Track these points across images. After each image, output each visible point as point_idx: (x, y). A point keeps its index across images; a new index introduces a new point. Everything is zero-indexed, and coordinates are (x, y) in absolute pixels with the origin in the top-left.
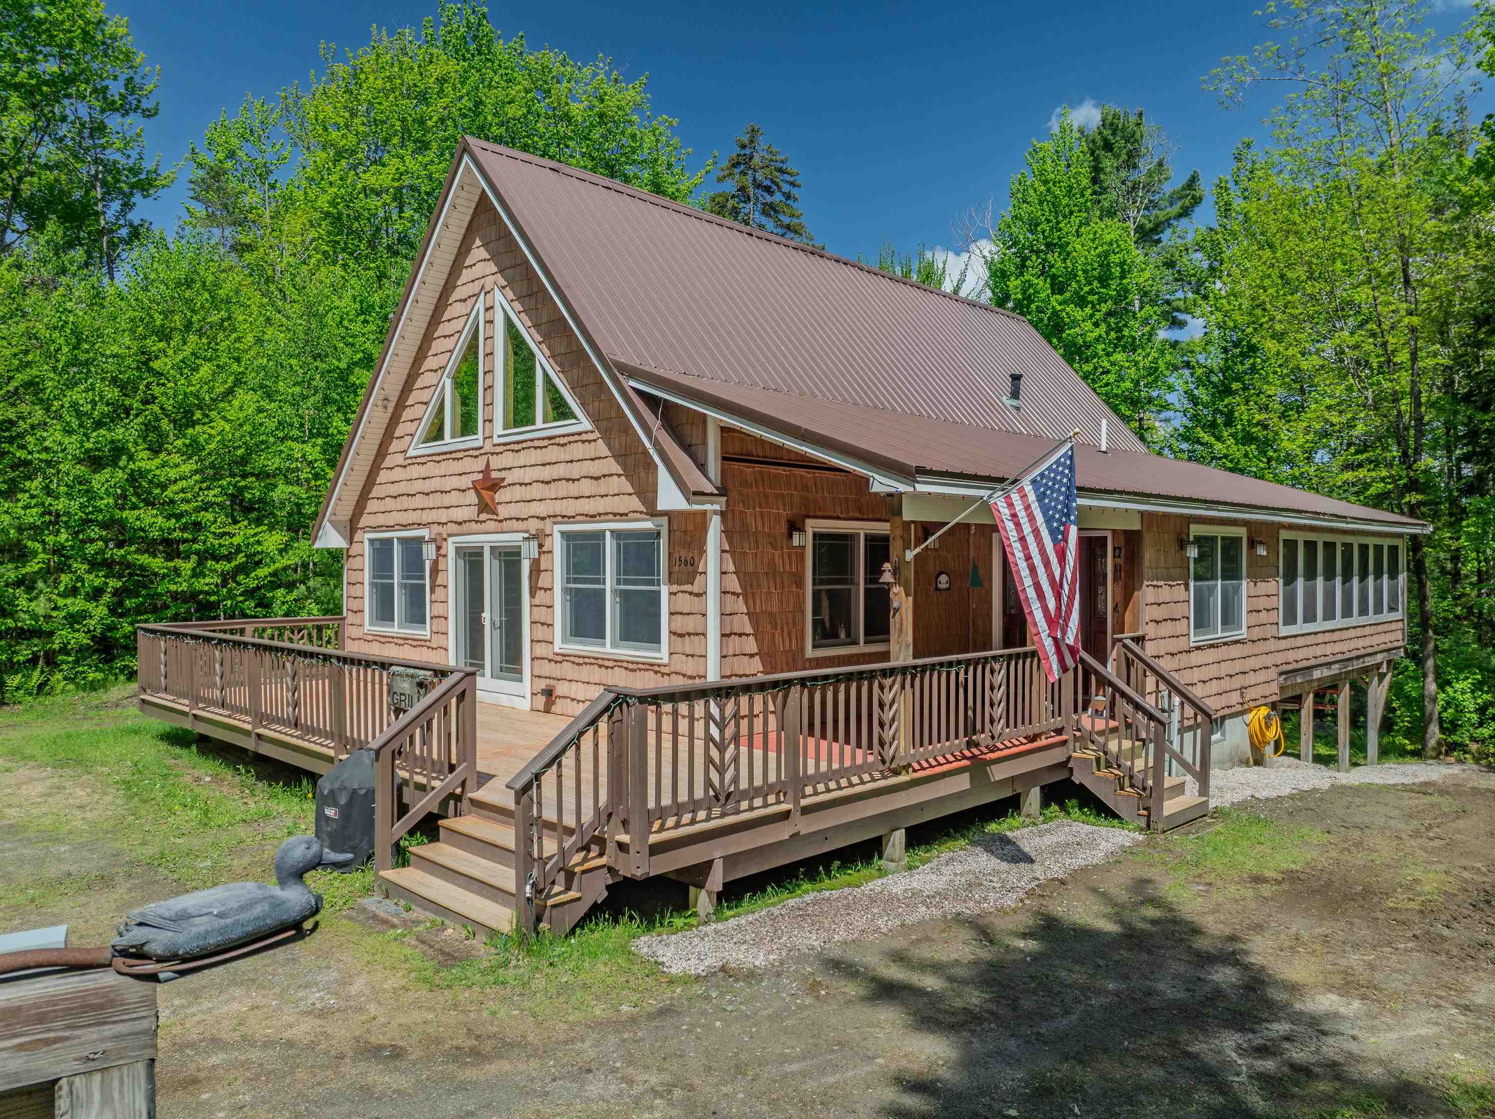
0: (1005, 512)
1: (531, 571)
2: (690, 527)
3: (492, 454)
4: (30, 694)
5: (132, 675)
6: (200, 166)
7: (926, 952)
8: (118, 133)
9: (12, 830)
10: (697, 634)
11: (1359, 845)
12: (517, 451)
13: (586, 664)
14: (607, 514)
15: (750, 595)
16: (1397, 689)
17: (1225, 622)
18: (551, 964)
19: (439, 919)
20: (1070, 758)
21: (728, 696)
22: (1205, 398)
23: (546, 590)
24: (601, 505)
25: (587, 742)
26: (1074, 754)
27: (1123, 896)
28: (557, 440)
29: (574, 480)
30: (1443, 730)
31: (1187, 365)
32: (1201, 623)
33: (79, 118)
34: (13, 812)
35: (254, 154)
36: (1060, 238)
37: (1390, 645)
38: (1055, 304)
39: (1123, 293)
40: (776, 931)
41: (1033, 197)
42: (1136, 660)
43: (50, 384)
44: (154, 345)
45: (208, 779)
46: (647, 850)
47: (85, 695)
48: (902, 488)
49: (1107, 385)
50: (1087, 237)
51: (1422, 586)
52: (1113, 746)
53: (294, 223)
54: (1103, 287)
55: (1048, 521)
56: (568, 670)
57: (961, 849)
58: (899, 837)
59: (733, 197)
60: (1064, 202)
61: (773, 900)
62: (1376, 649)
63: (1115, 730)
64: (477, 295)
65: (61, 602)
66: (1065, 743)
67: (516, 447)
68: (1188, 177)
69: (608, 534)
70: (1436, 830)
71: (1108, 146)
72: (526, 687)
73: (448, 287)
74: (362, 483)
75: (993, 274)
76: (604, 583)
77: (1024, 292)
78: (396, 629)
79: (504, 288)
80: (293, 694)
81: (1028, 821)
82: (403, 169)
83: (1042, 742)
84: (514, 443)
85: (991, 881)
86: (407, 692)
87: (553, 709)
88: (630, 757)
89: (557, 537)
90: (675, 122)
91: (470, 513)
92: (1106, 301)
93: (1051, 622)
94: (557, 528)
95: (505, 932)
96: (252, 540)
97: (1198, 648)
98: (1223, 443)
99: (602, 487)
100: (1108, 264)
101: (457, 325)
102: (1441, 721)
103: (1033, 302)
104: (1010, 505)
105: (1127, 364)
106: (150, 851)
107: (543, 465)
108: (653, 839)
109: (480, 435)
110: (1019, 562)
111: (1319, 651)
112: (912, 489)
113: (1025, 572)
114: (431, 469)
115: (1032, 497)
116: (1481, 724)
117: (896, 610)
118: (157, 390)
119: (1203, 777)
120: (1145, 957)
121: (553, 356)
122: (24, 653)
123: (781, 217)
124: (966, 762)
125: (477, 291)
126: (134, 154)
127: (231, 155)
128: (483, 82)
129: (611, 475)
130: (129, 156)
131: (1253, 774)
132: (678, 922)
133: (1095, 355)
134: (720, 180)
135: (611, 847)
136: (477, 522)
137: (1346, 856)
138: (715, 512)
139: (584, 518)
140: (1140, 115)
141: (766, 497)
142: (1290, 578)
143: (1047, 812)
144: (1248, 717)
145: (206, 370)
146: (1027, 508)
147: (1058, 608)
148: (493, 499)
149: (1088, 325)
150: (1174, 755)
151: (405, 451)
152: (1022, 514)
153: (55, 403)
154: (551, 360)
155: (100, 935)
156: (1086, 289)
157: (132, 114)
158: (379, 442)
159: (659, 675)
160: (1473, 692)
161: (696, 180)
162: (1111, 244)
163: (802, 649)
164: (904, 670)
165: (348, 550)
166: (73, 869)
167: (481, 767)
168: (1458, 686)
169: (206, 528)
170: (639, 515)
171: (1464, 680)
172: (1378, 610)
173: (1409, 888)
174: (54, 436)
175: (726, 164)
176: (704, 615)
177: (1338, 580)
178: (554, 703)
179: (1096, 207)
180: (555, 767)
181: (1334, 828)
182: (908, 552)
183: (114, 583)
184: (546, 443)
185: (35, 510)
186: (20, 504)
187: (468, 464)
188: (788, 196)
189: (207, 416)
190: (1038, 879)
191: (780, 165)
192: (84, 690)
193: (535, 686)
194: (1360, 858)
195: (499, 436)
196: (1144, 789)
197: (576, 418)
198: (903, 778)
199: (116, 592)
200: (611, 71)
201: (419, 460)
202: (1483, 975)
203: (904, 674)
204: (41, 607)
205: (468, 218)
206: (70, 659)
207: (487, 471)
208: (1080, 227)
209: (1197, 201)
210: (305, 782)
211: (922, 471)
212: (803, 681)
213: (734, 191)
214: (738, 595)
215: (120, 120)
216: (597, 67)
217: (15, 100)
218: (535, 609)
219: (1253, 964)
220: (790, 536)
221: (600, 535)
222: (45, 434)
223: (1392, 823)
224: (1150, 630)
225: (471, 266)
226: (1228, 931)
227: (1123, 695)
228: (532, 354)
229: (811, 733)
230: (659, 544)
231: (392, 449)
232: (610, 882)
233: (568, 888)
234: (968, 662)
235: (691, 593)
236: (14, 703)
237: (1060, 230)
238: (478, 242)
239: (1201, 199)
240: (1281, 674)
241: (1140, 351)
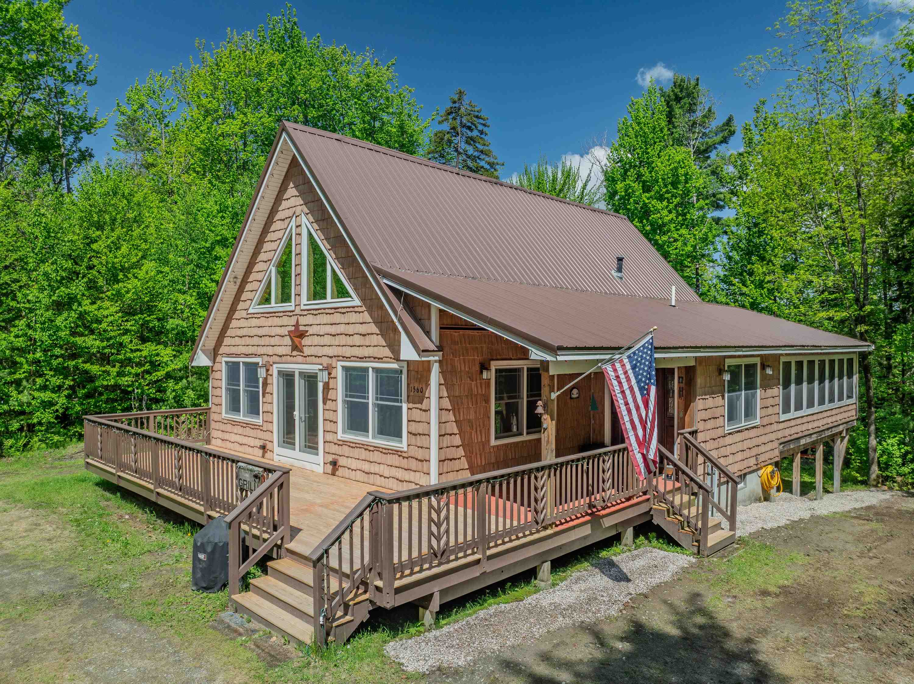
0: (612, 374)
1: (324, 389)
2: (421, 369)
3: (300, 315)
4: (18, 450)
5: (80, 437)
6: (123, 114)
7: (562, 654)
8: (72, 95)
9: (9, 558)
10: (425, 435)
11: (826, 564)
12: (316, 315)
13: (357, 447)
14: (370, 357)
15: (456, 410)
16: (853, 442)
17: (747, 415)
18: (335, 665)
19: (268, 630)
20: (651, 508)
21: (442, 493)
22: (737, 258)
23: (333, 400)
24: (367, 352)
25: (357, 528)
26: (654, 507)
27: (682, 606)
28: (340, 310)
29: (350, 335)
30: (880, 469)
31: (726, 233)
32: (732, 417)
33: (48, 86)
34: (7, 544)
35: (156, 106)
36: (648, 158)
37: (848, 420)
38: (645, 199)
39: (687, 193)
40: (471, 638)
41: (631, 133)
42: (692, 447)
43: (31, 261)
44: (94, 233)
45: (127, 517)
46: (393, 591)
47: (52, 450)
48: (549, 358)
49: (676, 249)
50: (664, 158)
51: (868, 381)
52: (677, 501)
53: (179, 149)
54: (674, 189)
55: (638, 382)
56: (346, 450)
57: (585, 570)
58: (547, 566)
59: (448, 133)
60: (651, 136)
61: (470, 611)
62: (840, 422)
63: (679, 489)
64: (291, 218)
65: (36, 394)
66: (648, 500)
67: (315, 312)
68: (727, 118)
69: (370, 370)
70: (874, 551)
71: (678, 99)
72: (320, 459)
73: (273, 211)
74: (221, 327)
75: (607, 179)
76: (368, 399)
77: (626, 191)
78: (241, 418)
79: (307, 214)
80: (179, 471)
81: (625, 548)
82: (246, 121)
83: (635, 500)
84: (313, 310)
85: (602, 596)
86: (248, 480)
87: (337, 473)
88: (383, 537)
89: (340, 369)
90: (413, 90)
91: (287, 350)
92: (676, 197)
93: (640, 444)
94: (340, 364)
95: (308, 643)
96: (154, 352)
97: (730, 434)
98: (747, 287)
99: (367, 341)
100: (677, 175)
101: (279, 234)
102: (879, 463)
103: (631, 197)
104: (615, 370)
105: (689, 236)
106: (92, 575)
107: (332, 324)
108: (398, 584)
109: (293, 303)
110: (621, 406)
111: (804, 427)
112: (555, 360)
113: (625, 413)
114: (262, 321)
115: (628, 367)
116: (903, 464)
117: (545, 429)
118: (95, 261)
119: (732, 519)
120: (695, 656)
121: (337, 258)
122: (15, 425)
123: (477, 145)
124: (588, 518)
125: (291, 215)
126: (82, 109)
127: (142, 106)
128: (295, 64)
129: (372, 334)
130: (79, 109)
131: (762, 508)
132: (413, 630)
133: (669, 231)
134: (440, 123)
135: (371, 588)
136: (291, 356)
137: (818, 574)
138: (436, 361)
139: (356, 359)
140: (698, 80)
141: (467, 350)
142: (786, 385)
143: (637, 541)
144: (760, 472)
145: (124, 249)
146: (626, 373)
147: (645, 435)
148: (300, 343)
149: (665, 212)
150: (714, 505)
151: (247, 309)
152: (622, 377)
153: (35, 273)
154: (336, 261)
155: (62, 641)
156: (664, 190)
157: (81, 84)
158: (231, 303)
159: (401, 458)
160: (898, 445)
161: (425, 124)
162: (679, 162)
163: (489, 441)
164: (550, 467)
165: (212, 367)
166: (45, 589)
167: (293, 522)
168: (889, 441)
169: (125, 346)
170: (389, 360)
171: (893, 438)
172: (841, 399)
173: (857, 599)
174: (33, 294)
175: (443, 113)
176: (429, 423)
177: (816, 383)
178: (337, 470)
179: (670, 137)
180: (337, 543)
181: (812, 552)
182: (552, 394)
183: (69, 382)
184: (333, 311)
185: (21, 339)
186: (12, 334)
187: (285, 320)
188: (482, 132)
189: (127, 277)
190: (631, 594)
191: (477, 114)
192: (51, 448)
193: (326, 459)
194: (827, 575)
195: (304, 305)
196: (696, 530)
197: (351, 297)
198: (549, 532)
199: (71, 388)
200: (374, 57)
201: (255, 316)
202: (901, 669)
203: (550, 469)
204: (24, 398)
205: (285, 170)
206: (43, 428)
207: (297, 325)
208: (660, 152)
209: (732, 133)
210: (186, 524)
211: (561, 348)
212: (488, 480)
213: (448, 129)
214: (449, 410)
215: (73, 88)
216: (365, 55)
217: (9, 78)
218: (326, 412)
219: (760, 661)
220: (481, 372)
221: (366, 370)
222: (28, 292)
223: (848, 546)
224: (700, 426)
225: (287, 199)
226: (745, 634)
227: (684, 472)
228: (325, 257)
229: (493, 494)
230: (401, 377)
231: (239, 307)
232: (371, 608)
233: (346, 614)
234: (589, 458)
235: (421, 409)
236: (9, 456)
237: (648, 153)
238: (292, 185)
239: (734, 132)
240: (781, 444)
241: (697, 228)
